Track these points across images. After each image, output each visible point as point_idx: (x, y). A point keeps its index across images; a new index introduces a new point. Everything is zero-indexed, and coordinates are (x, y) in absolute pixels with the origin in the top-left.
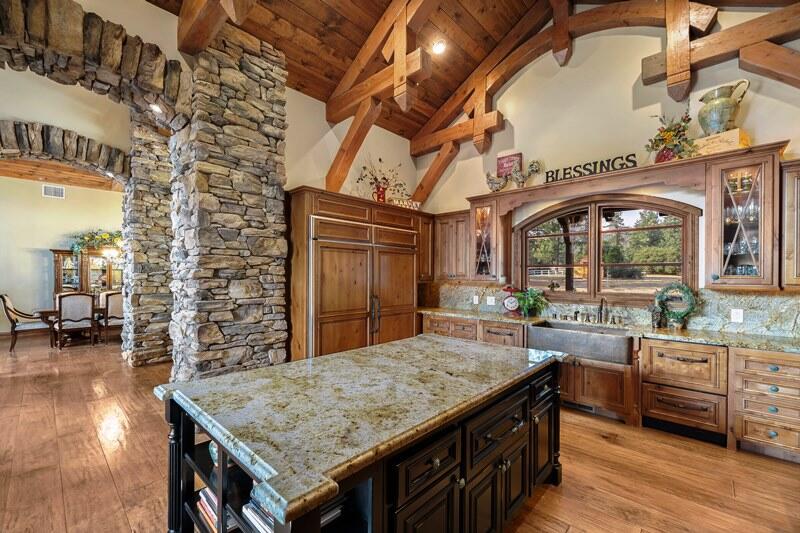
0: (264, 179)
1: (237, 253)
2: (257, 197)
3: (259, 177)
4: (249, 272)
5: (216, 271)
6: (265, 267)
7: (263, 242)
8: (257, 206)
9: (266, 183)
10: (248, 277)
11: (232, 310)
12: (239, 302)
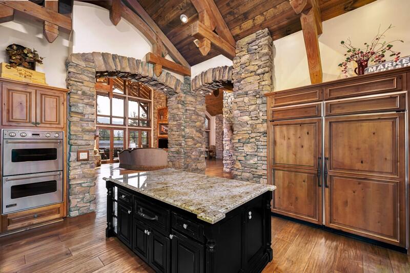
0: (258, 96)
1: (246, 132)
2: (255, 106)
3: (255, 96)
4: (251, 140)
5: (239, 140)
6: (258, 138)
7: (256, 126)
8: (255, 110)
9: (259, 97)
10: (251, 142)
11: (244, 156)
12: (248, 153)
